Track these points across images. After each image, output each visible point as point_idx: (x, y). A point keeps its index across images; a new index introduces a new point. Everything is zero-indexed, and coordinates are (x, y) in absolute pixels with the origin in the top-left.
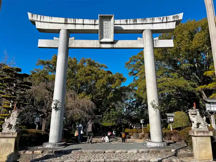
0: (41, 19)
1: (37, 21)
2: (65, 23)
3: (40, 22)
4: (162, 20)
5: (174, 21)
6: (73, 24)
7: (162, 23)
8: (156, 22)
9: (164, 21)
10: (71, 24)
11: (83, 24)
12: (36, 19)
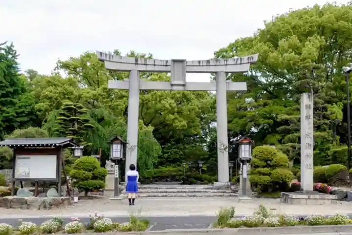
0: (110, 58)
1: (106, 60)
2: (135, 64)
3: (110, 61)
4: (236, 62)
5: (248, 63)
6: (144, 64)
7: (236, 64)
8: (230, 63)
9: (238, 63)
10: (142, 64)
11: (155, 65)
12: (105, 59)
